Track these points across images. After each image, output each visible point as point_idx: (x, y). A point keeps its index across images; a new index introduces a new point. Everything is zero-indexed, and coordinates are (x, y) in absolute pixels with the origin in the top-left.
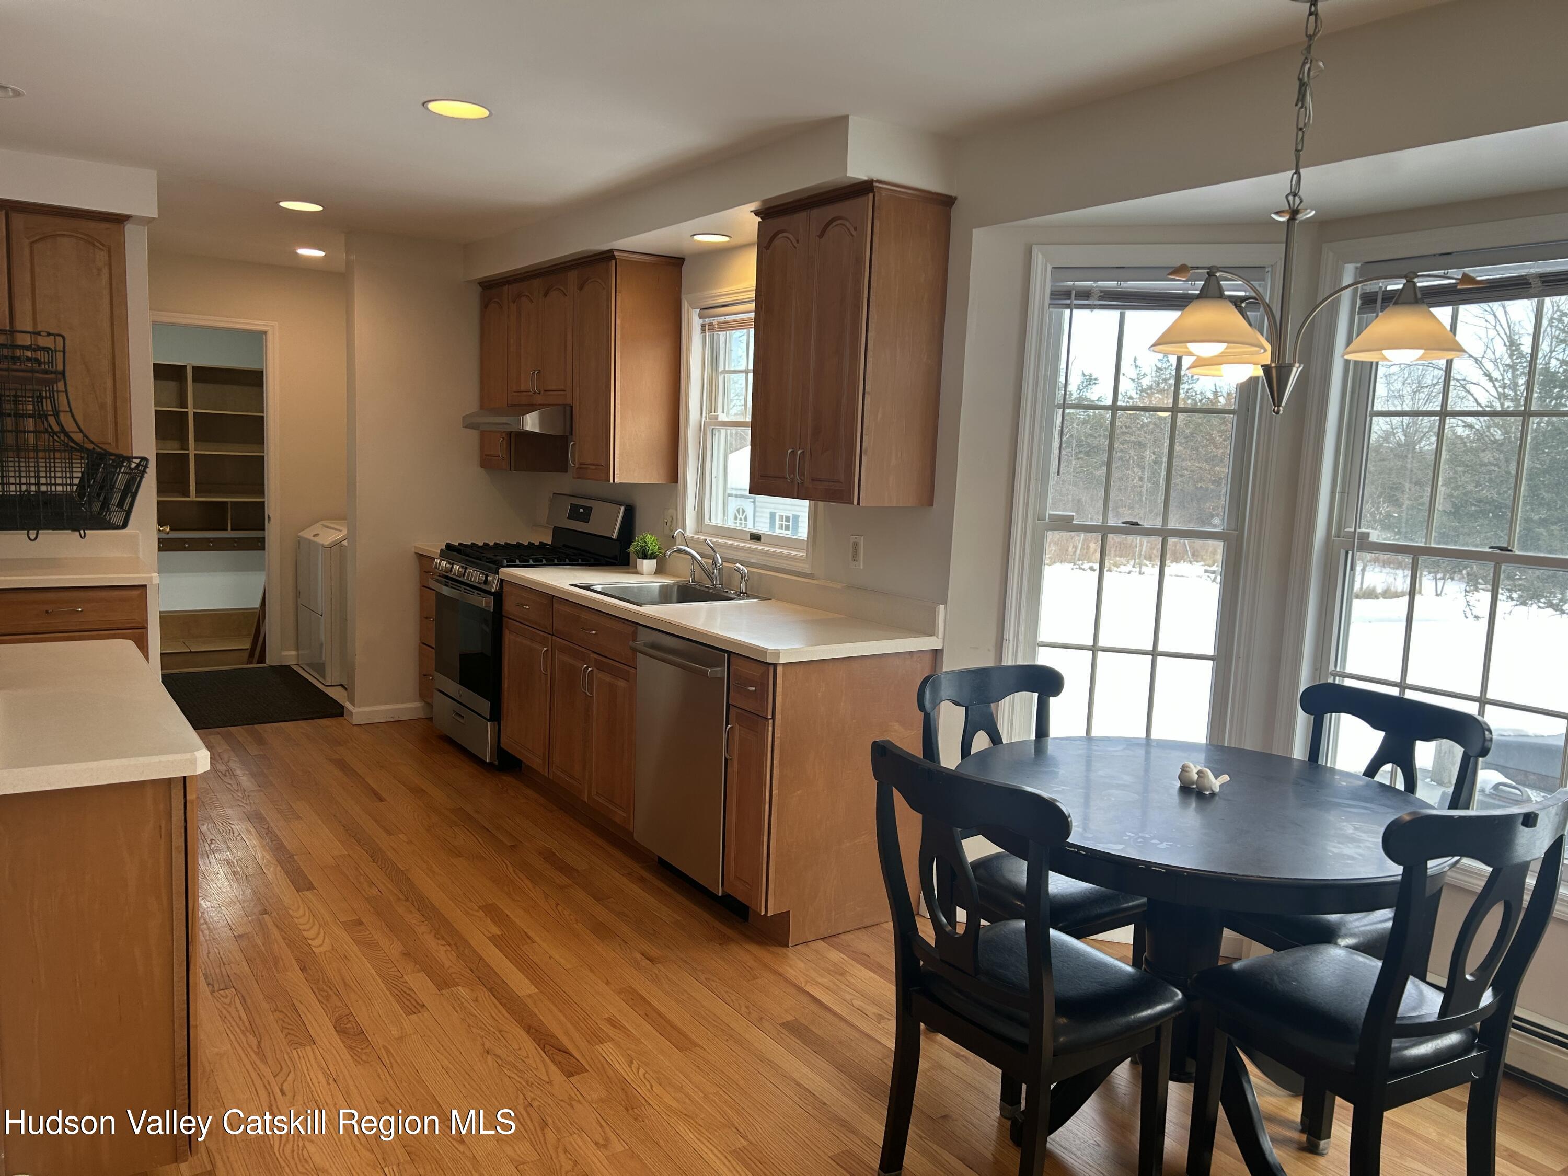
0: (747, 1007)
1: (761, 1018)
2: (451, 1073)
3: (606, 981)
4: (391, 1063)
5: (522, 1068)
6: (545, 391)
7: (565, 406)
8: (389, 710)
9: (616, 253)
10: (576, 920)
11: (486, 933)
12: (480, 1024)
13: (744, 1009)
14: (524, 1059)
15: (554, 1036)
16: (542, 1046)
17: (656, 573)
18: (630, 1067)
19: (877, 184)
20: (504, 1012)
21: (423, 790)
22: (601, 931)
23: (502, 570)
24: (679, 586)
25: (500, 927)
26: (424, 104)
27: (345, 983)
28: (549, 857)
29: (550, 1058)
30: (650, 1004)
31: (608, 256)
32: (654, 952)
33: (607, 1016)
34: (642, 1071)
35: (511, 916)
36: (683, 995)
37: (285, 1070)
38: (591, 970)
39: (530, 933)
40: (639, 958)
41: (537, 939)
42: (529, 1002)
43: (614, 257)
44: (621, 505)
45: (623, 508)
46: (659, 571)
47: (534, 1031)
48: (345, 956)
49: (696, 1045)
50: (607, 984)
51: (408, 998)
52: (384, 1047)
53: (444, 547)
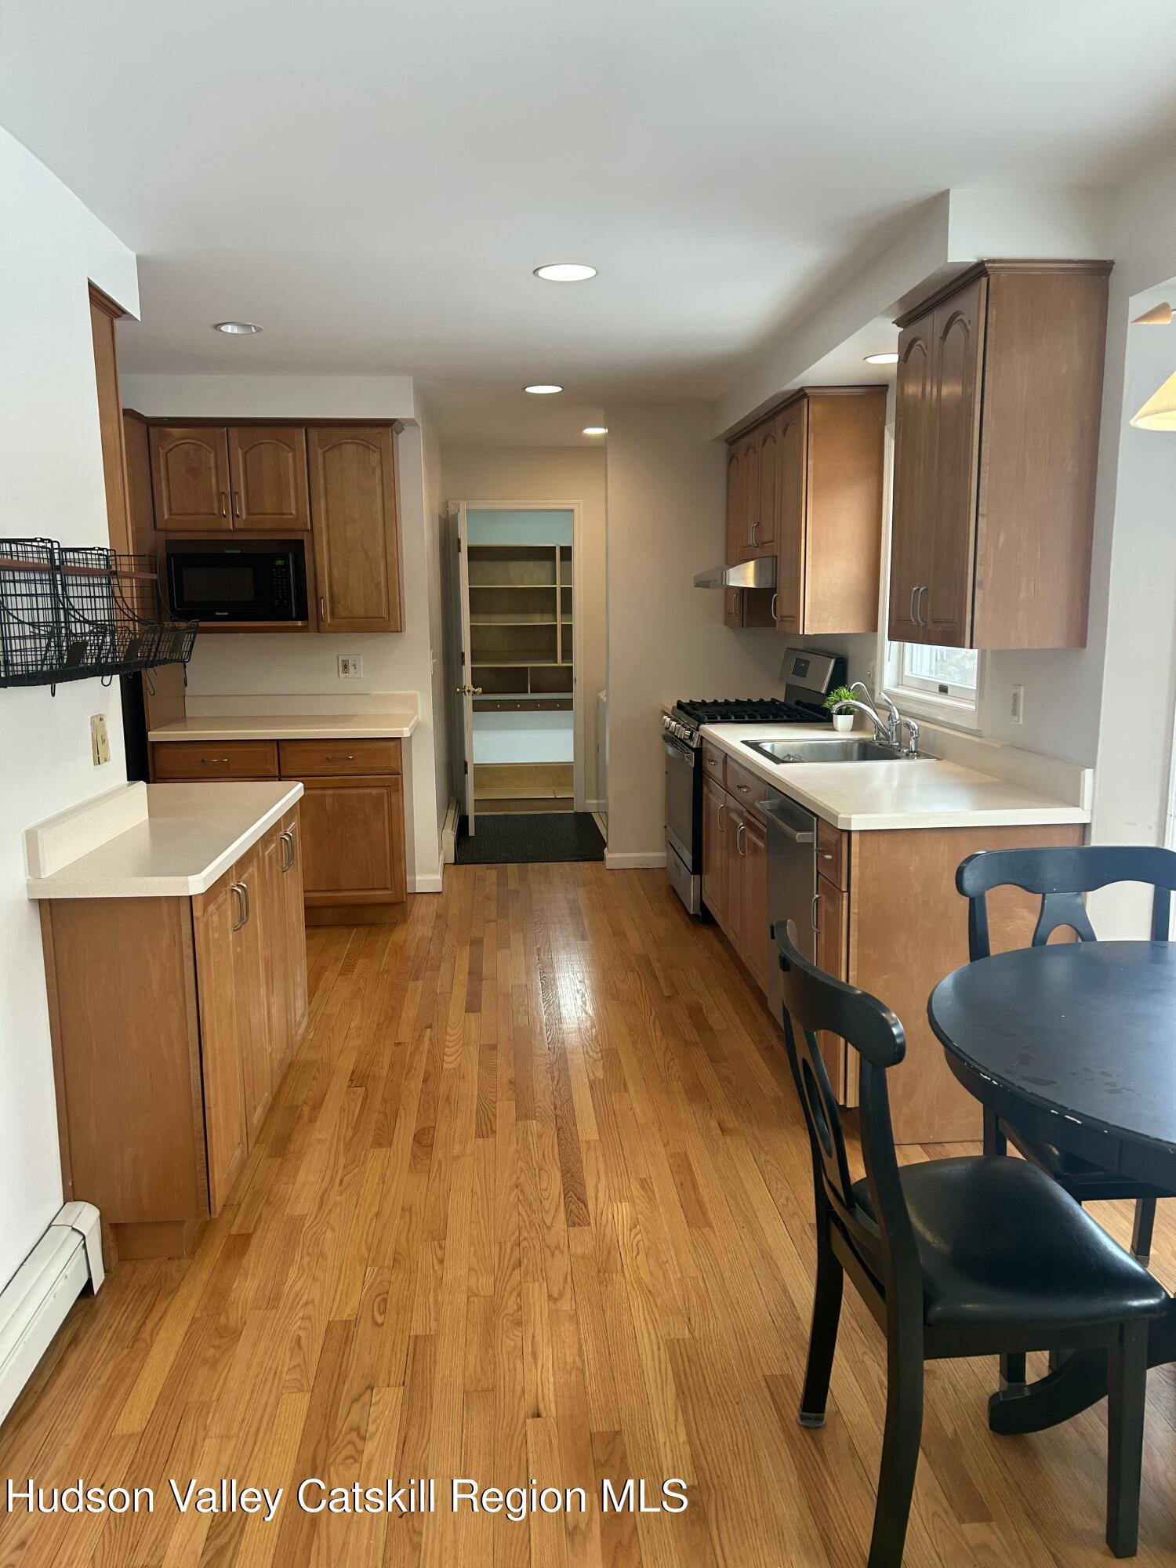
0: (787, 1199)
1: (794, 1213)
2: (475, 1199)
3: (666, 1142)
4: (435, 1177)
5: (535, 1208)
6: (763, 543)
7: (773, 556)
8: (638, 858)
9: (807, 391)
10: (679, 1077)
11: (591, 1074)
12: (529, 1159)
13: (783, 1200)
14: (543, 1200)
15: (583, 1185)
16: (566, 1192)
17: (852, 730)
18: (631, 1231)
19: (990, 265)
20: (556, 1151)
21: (625, 935)
22: (696, 1092)
23: (703, 727)
24: (860, 745)
25: (606, 1072)
26: (535, 271)
27: (448, 1098)
28: (696, 1015)
29: (565, 1204)
30: (692, 1174)
31: (801, 395)
32: (731, 1122)
33: (645, 1176)
34: (639, 1237)
35: (623, 1063)
36: (731, 1171)
37: (356, 1164)
38: (660, 1129)
39: (629, 1082)
40: (713, 1126)
41: (631, 1089)
42: (584, 1147)
43: (805, 396)
44: (832, 658)
45: (833, 661)
46: (857, 726)
47: (569, 1175)
48: (464, 1077)
49: (710, 1225)
50: (665, 1146)
51: (488, 1122)
52: (440, 1163)
53: (676, 705)
